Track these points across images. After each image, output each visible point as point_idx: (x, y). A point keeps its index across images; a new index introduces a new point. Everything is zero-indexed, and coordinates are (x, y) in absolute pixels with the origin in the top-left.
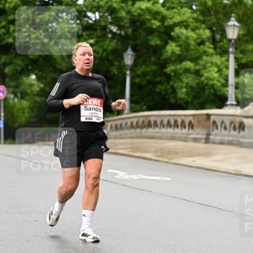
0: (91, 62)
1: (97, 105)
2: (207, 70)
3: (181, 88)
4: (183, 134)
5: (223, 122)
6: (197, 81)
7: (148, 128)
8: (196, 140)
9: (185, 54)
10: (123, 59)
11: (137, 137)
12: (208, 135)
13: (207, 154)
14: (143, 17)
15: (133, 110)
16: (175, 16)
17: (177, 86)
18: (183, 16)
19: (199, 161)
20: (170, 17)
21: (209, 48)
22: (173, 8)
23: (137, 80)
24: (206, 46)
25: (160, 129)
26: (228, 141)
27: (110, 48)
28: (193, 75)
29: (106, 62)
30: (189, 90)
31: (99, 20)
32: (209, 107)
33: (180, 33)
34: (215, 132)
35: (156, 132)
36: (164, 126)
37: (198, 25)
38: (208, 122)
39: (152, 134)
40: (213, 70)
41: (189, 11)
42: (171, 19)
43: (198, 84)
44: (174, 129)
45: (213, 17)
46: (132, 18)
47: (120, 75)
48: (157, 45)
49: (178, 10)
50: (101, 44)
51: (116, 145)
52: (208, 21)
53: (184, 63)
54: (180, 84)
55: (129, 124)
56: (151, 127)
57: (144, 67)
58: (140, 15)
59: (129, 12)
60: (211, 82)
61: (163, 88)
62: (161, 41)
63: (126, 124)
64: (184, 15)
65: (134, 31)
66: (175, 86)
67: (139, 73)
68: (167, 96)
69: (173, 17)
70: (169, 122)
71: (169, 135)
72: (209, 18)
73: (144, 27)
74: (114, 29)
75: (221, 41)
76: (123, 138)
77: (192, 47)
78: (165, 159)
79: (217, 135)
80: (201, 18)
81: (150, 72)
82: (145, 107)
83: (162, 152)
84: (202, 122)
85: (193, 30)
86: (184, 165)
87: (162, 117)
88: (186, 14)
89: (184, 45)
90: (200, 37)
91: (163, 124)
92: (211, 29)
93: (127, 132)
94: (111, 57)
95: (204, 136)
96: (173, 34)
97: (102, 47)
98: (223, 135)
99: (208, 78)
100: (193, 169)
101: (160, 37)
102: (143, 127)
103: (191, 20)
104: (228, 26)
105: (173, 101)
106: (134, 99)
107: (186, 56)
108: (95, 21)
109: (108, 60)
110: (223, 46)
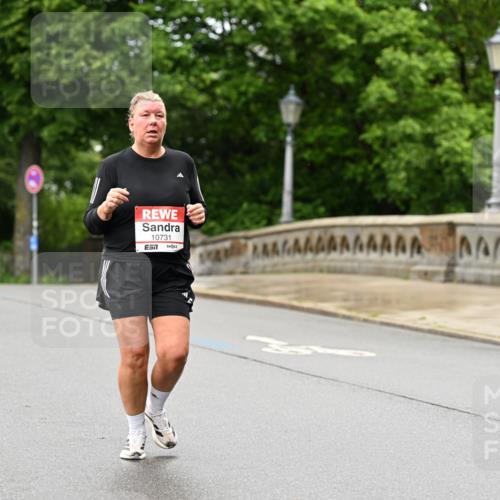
0: (160, 130)
1: (170, 220)
2: (449, 135)
3: (396, 170)
4: (400, 263)
5: (481, 240)
6: (428, 157)
7: (329, 252)
8: (426, 276)
9: (405, 102)
10: (278, 111)
11: (306, 271)
12: (452, 265)
13: (449, 305)
14: (319, 27)
15: (298, 216)
16: (384, 24)
17: (389, 166)
18: (399, 25)
19: (433, 319)
20: (375, 26)
21: (452, 89)
22: (380, 8)
23: (307, 155)
24: (445, 86)
25: (354, 253)
26: (492, 277)
27: (252, 90)
28: (421, 146)
29: (245, 119)
30: (413, 174)
31: (231, 33)
32: (453, 209)
33: (394, 59)
34: (466, 258)
35: (347, 260)
36: (361, 248)
37: (430, 42)
38: (451, 239)
39: (339, 265)
40: (461, 135)
41: (413, 14)
42: (376, 30)
43: (430, 162)
44: (382, 253)
45: (461, 26)
46: (298, 29)
47: (273, 143)
48: (347, 84)
49: (391, 12)
50: (235, 81)
51: (265, 286)
52: (452, 34)
53: (402, 123)
54: (394, 163)
55: (291, 243)
56: (335, 248)
57: (320, 128)
58: (313, 22)
59: (290, 17)
60: (458, 159)
61: (360, 170)
62: (355, 75)
63: (285, 243)
64: (401, 22)
65: (299, 56)
66: (384, 165)
67: (311, 139)
68: (368, 188)
69: (380, 27)
70: (371, 238)
71: (371, 265)
72: (453, 29)
73: (322, 46)
74: (261, 51)
75: (477, 74)
76: (278, 272)
77: (418, 89)
78: (362, 313)
79: (468, 265)
80: (437, 28)
81: (331, 138)
82: (322, 210)
83: (357, 300)
84: (439, 240)
85: (421, 53)
86: (402, 327)
87: (359, 230)
88: (407, 20)
89: (401, 84)
90: (435, 66)
91: (359, 243)
92: (456, 50)
93: (287, 259)
94: (253, 108)
95: (443, 269)
96: (379, 61)
97: (236, 87)
98: (482, 266)
99: (451, 151)
100: (421, 334)
101: (353, 67)
102: (319, 248)
103: (416, 32)
104: (491, 44)
105: (379, 196)
106: (300, 192)
107: (405, 107)
108: (222, 35)
109: (249, 114)
110: (482, 84)
